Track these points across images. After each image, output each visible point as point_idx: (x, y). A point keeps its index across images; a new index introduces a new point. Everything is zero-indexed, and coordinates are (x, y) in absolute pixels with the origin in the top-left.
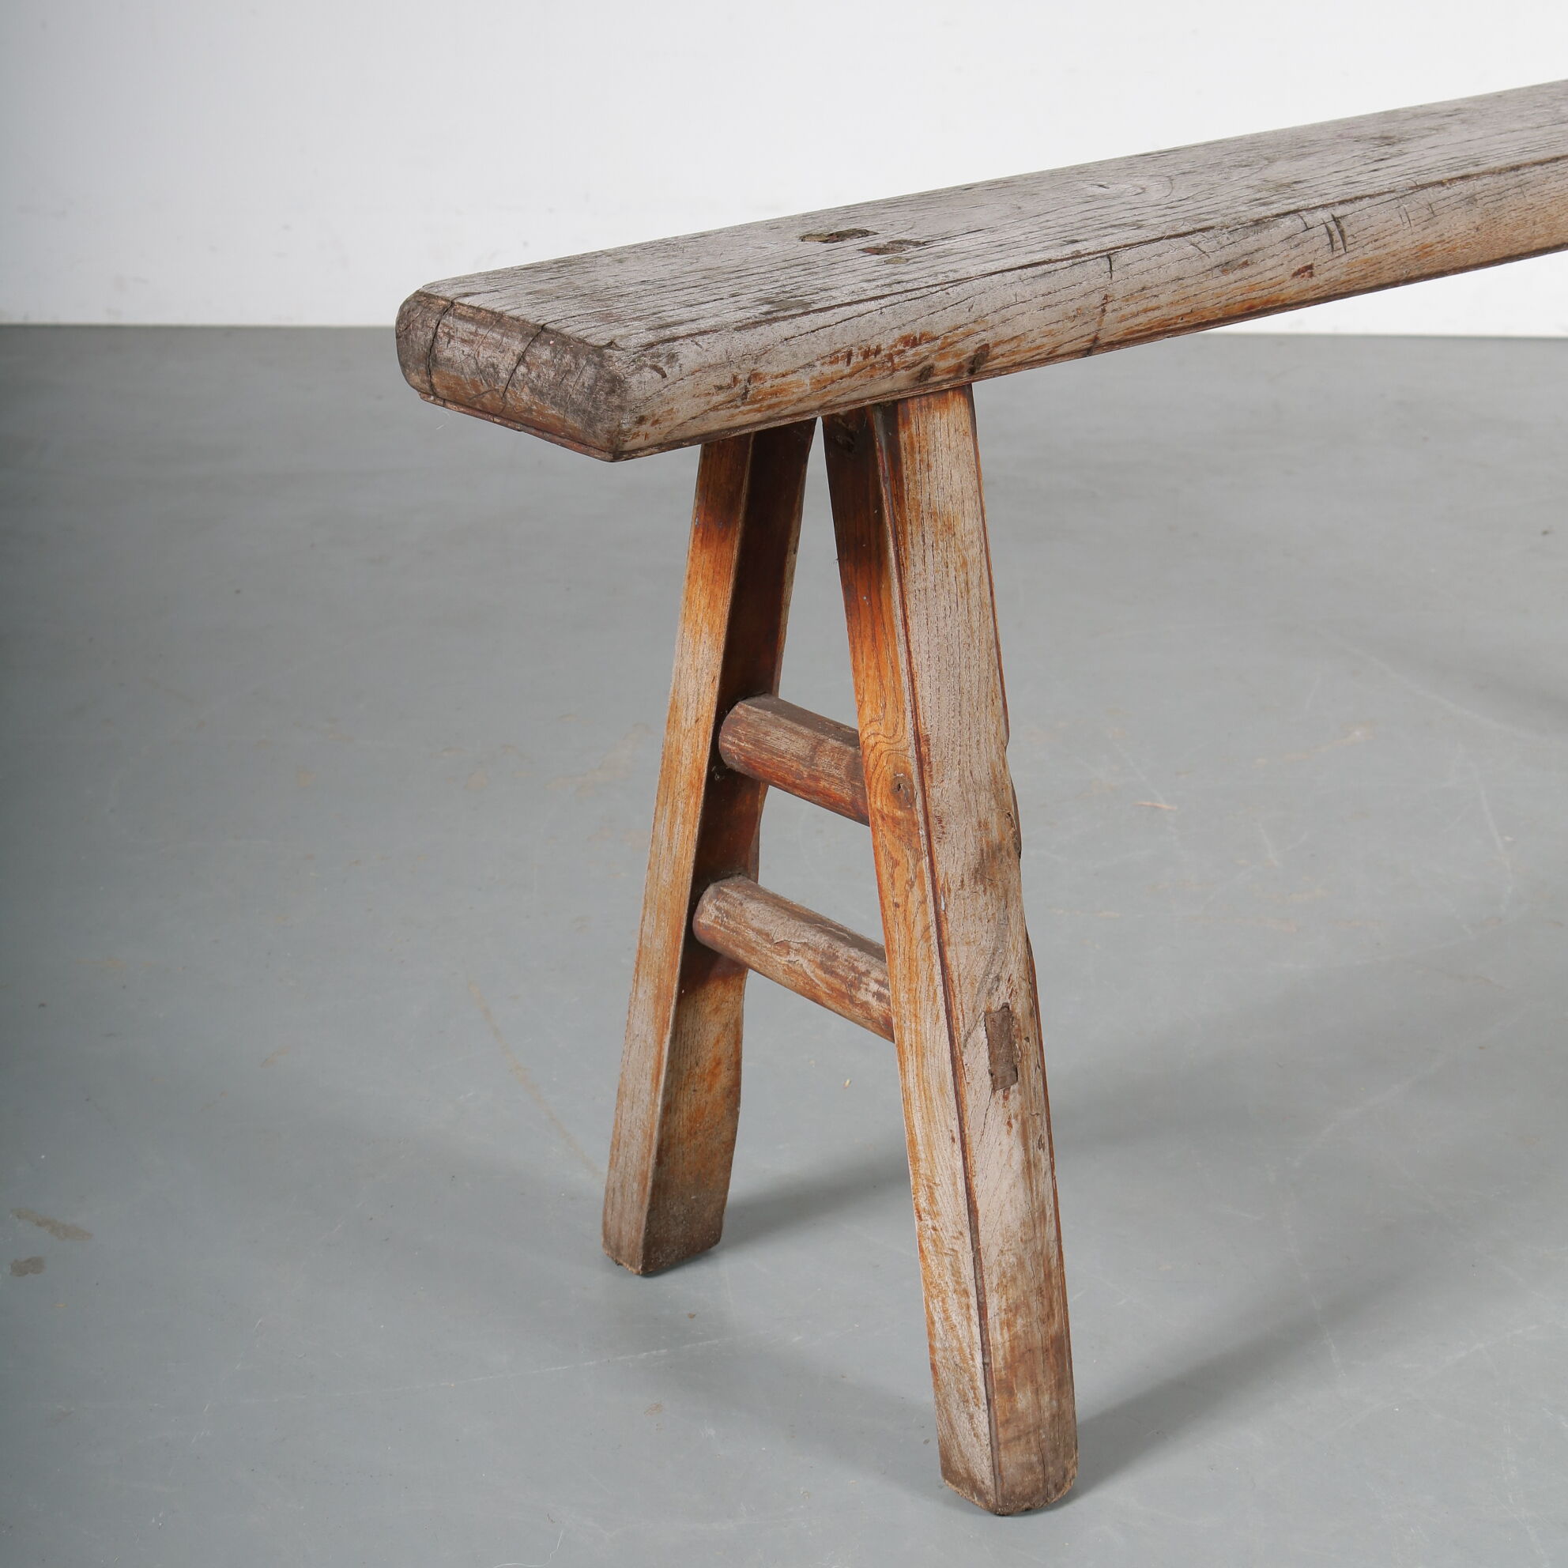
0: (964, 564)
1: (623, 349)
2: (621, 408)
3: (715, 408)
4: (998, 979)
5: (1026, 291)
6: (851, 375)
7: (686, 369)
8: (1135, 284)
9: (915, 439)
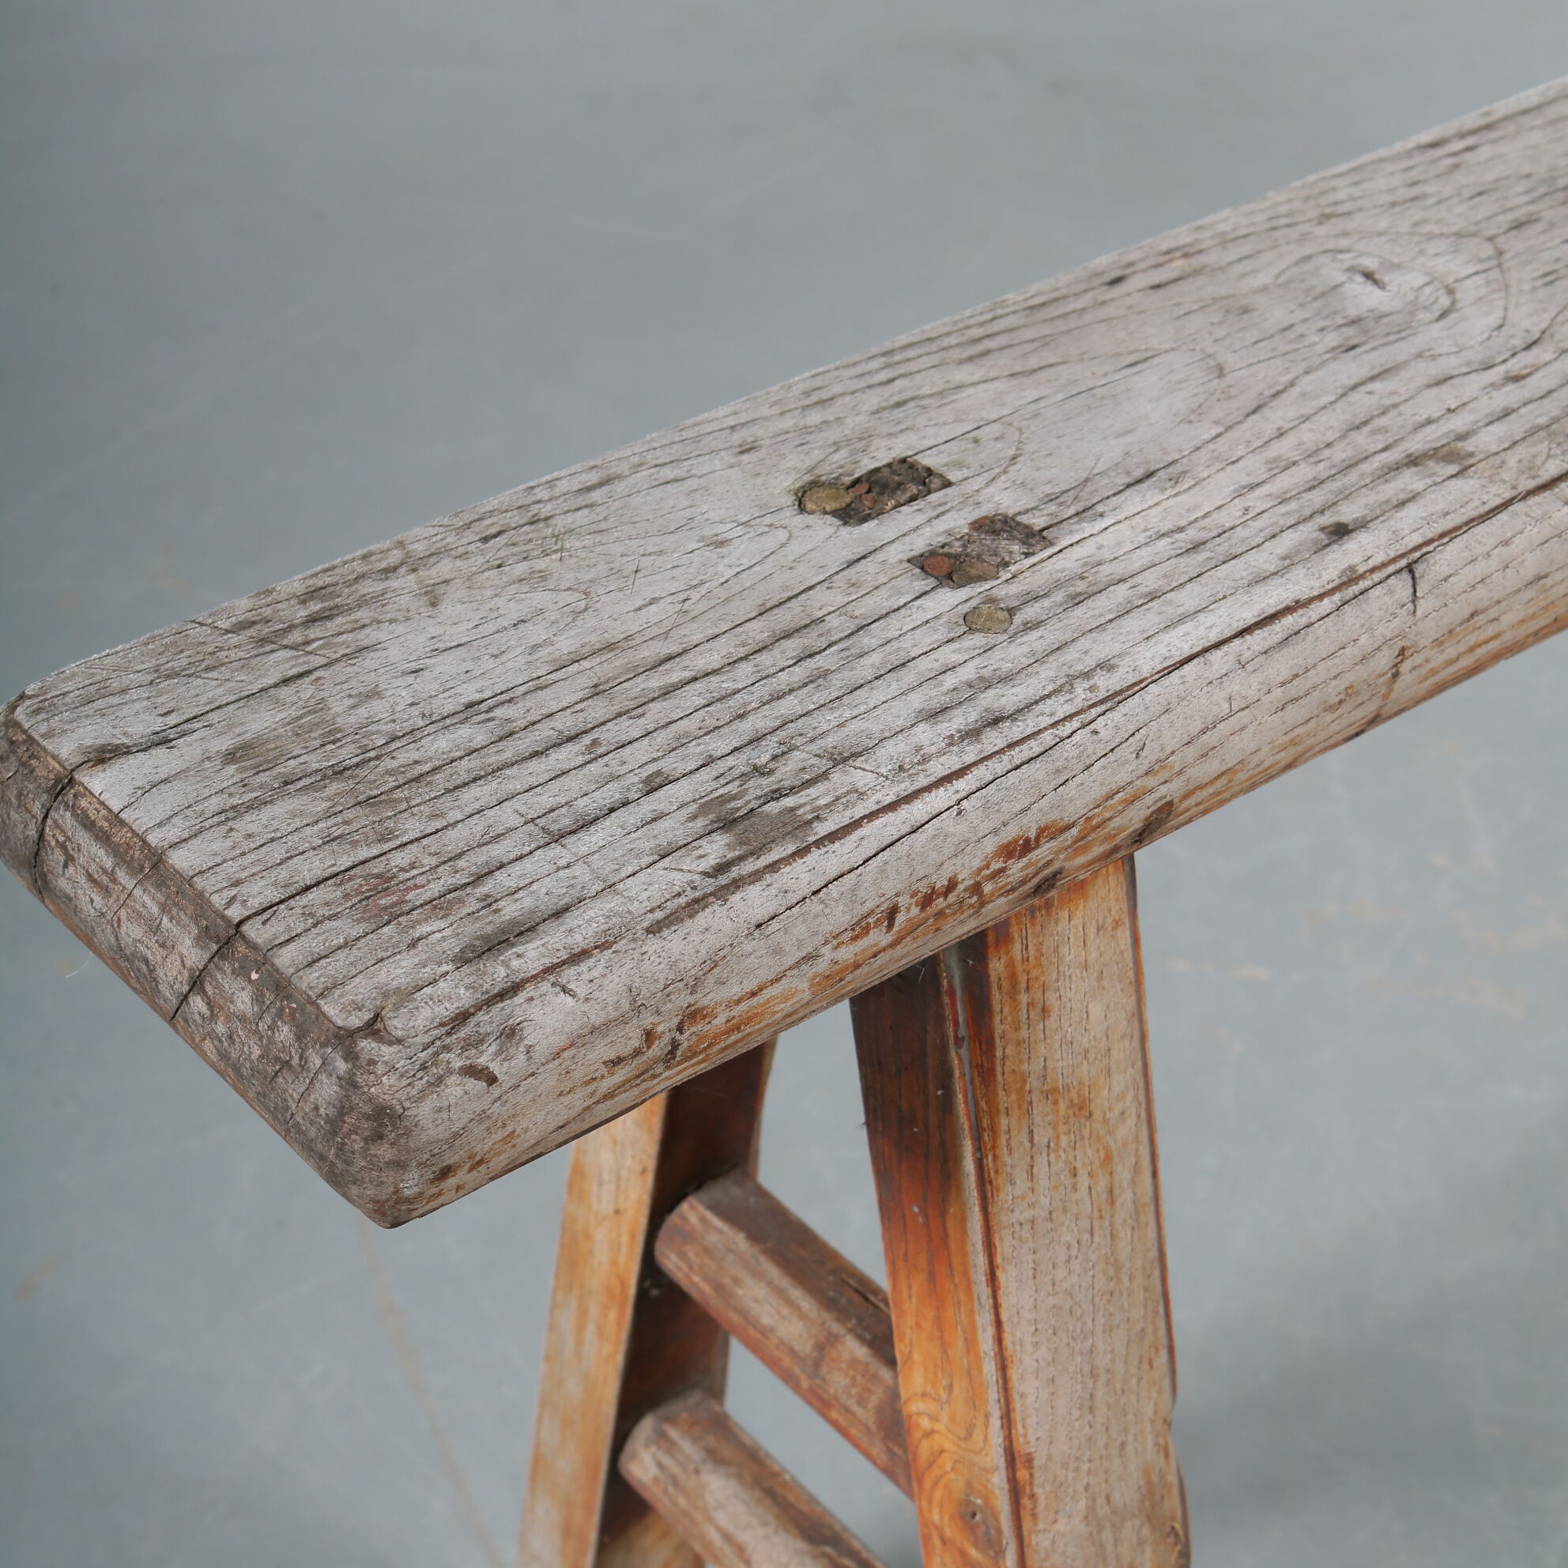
0: (1107, 1159)
1: (399, 1041)
2: (400, 1165)
6: (893, 945)
7: (541, 1052)
8: (1458, 610)
9: (1019, 968)
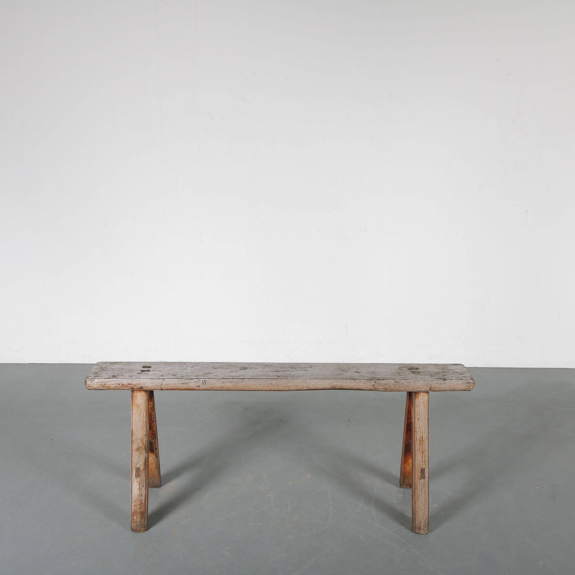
0: (140, 411)
1: (89, 378)
2: (86, 385)
3: (100, 387)
4: (138, 463)
5: (148, 381)
8: (167, 383)
